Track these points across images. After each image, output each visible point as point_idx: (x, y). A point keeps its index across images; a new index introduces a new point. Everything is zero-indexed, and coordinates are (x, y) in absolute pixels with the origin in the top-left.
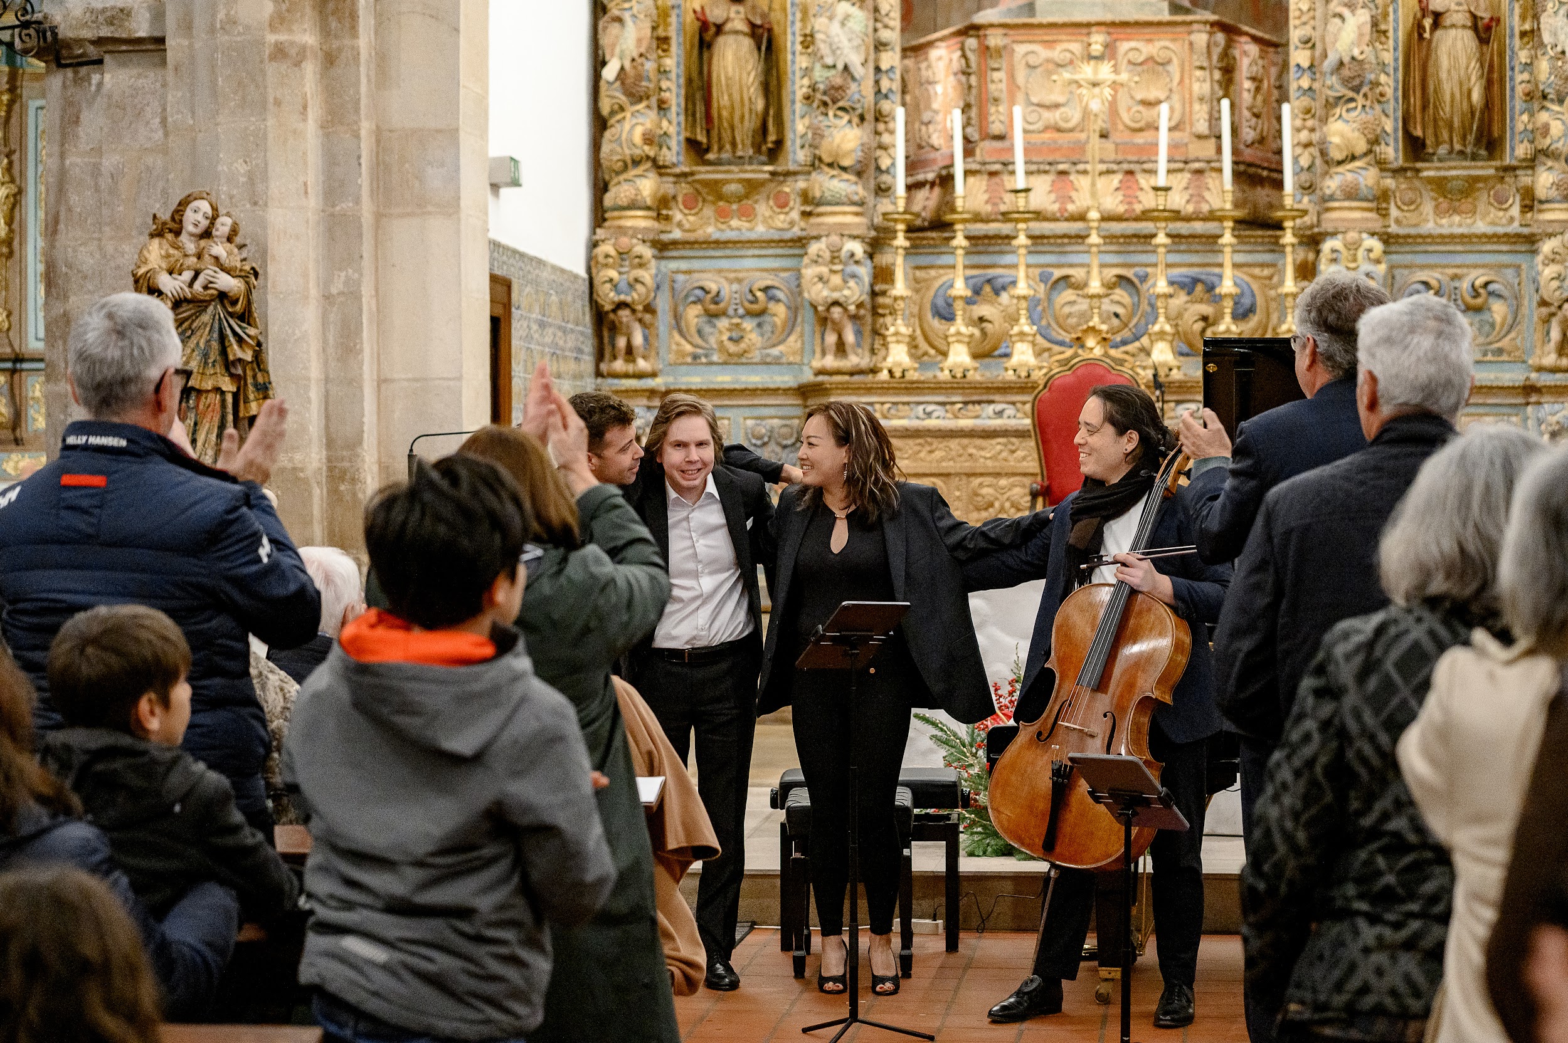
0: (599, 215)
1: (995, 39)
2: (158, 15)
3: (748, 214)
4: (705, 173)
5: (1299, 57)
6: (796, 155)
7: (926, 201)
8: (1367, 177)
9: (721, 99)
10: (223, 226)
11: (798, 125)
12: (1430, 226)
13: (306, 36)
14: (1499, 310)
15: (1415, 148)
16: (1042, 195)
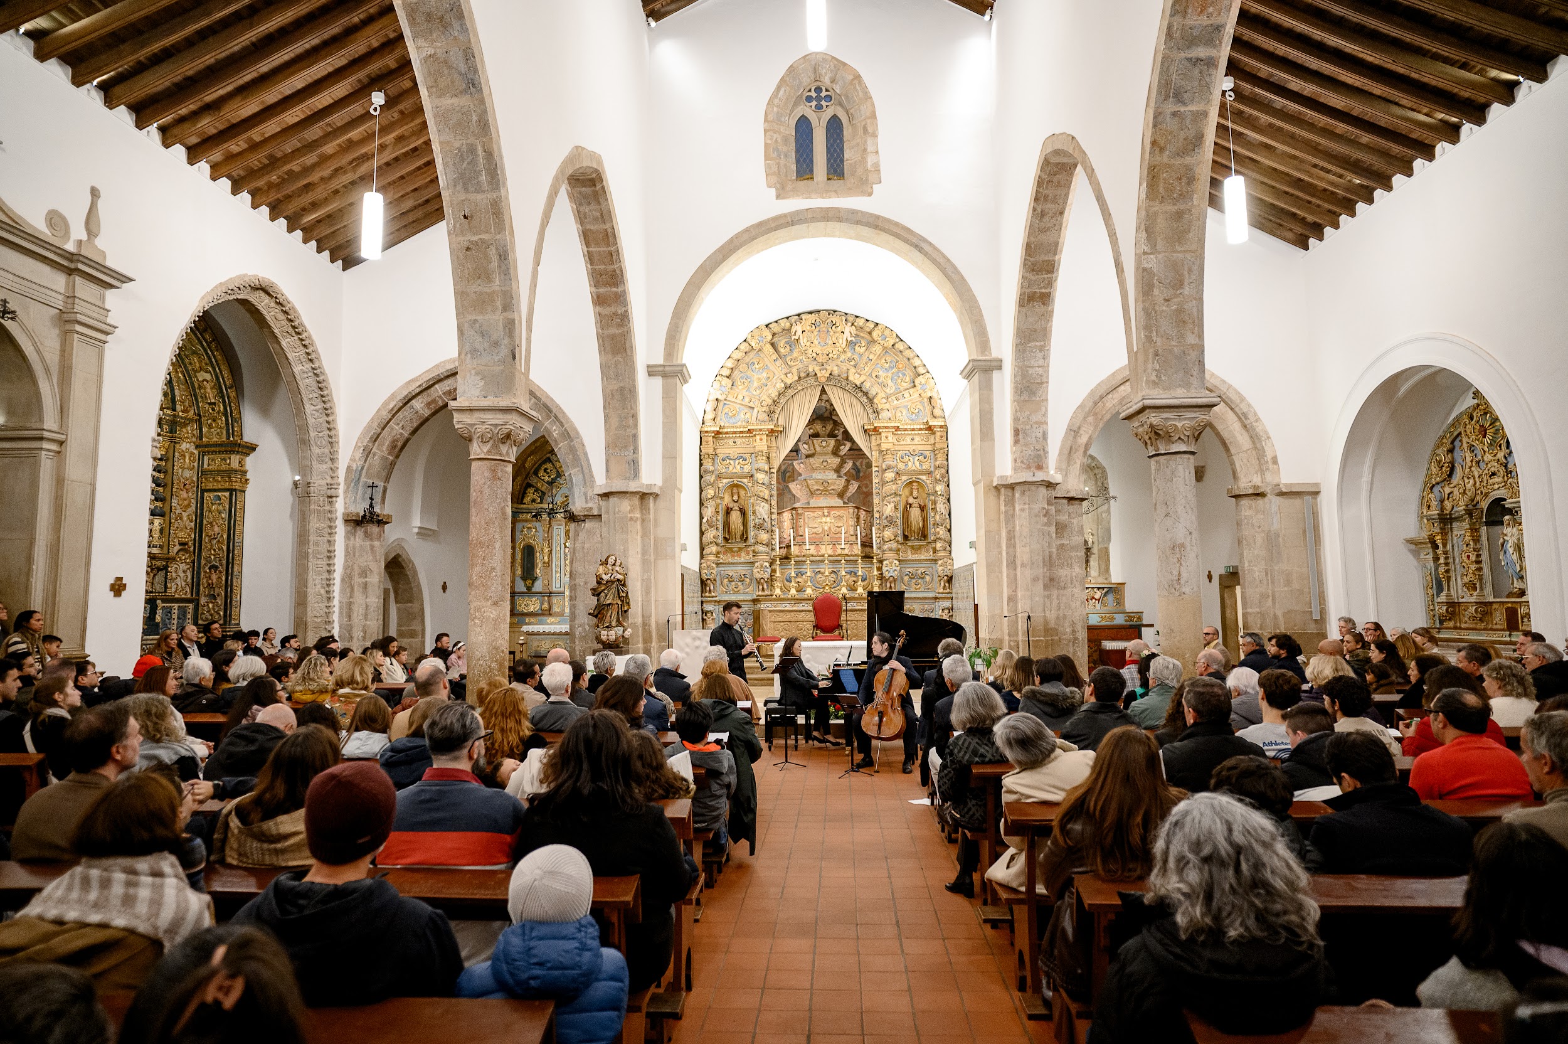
0: (702, 556)
1: (800, 511)
2: (600, 509)
3: (740, 556)
4: (728, 545)
5: (876, 515)
6: (751, 541)
7: (784, 552)
8: (894, 545)
9: (732, 527)
10: (618, 563)
11: (752, 533)
12: (910, 557)
13: (638, 515)
14: (928, 578)
15: (906, 538)
16: (813, 551)
